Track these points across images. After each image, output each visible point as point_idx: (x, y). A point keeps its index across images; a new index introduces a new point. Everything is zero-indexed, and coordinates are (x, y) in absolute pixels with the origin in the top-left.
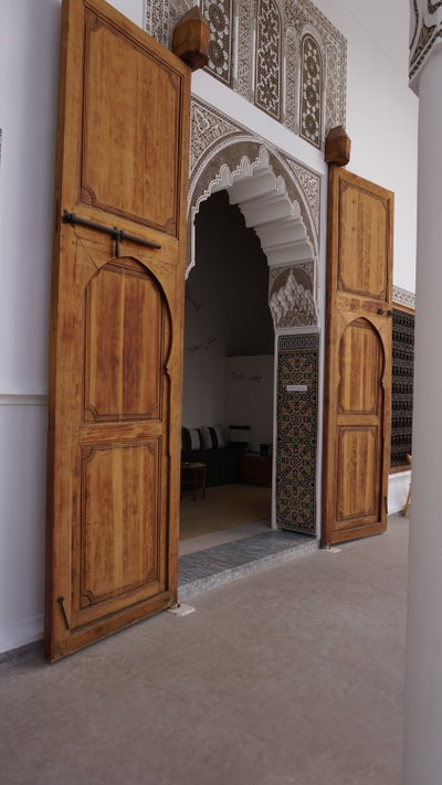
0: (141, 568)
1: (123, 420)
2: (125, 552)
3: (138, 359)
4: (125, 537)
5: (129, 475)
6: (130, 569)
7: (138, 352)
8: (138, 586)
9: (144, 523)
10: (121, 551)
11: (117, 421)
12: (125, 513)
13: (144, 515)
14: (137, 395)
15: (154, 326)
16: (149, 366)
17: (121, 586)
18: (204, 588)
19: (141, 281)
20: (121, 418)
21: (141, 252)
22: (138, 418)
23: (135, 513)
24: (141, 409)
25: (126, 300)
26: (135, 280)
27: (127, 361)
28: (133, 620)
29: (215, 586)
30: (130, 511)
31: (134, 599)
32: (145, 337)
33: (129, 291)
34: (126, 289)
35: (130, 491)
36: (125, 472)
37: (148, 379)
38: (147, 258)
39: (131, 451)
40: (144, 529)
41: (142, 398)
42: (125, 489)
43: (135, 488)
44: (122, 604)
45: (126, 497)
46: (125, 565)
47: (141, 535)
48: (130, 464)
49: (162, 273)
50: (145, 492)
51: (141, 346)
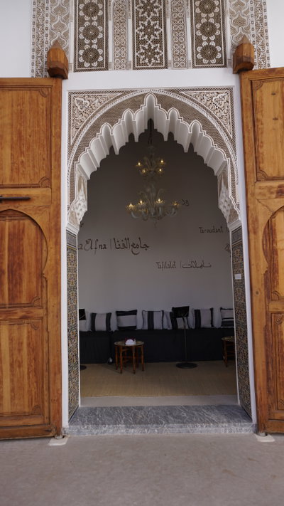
0: (26, 403)
1: (9, 308)
2: (12, 390)
3: (20, 269)
4: (12, 381)
5: (14, 342)
6: (16, 401)
7: (20, 265)
8: (25, 415)
9: (29, 374)
10: (9, 389)
11: (5, 308)
12: (12, 365)
13: (28, 369)
14: (21, 292)
15: (34, 247)
16: (30, 273)
17: (10, 411)
18: (95, 433)
19: (21, 222)
20: (7, 306)
21: (17, 205)
22: (21, 306)
23: (20, 366)
24: (24, 300)
25: (9, 235)
26: (16, 222)
27: (11, 271)
28: (17, 436)
29: (105, 434)
30: (16, 365)
31: (20, 423)
32: (26, 255)
33: (12, 230)
34: (9, 229)
35: (16, 352)
36: (11, 340)
37: (30, 281)
38: (22, 207)
39: (15, 327)
40: (29, 378)
41: (24, 293)
42: (11, 350)
43: (20, 350)
44: (10, 423)
45: (12, 355)
46: (12, 398)
47: (26, 381)
48: (15, 335)
49: (35, 214)
50: (29, 354)
51: (22, 261)
